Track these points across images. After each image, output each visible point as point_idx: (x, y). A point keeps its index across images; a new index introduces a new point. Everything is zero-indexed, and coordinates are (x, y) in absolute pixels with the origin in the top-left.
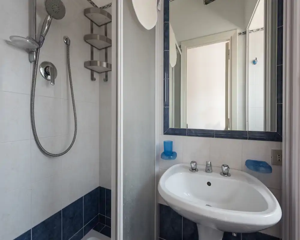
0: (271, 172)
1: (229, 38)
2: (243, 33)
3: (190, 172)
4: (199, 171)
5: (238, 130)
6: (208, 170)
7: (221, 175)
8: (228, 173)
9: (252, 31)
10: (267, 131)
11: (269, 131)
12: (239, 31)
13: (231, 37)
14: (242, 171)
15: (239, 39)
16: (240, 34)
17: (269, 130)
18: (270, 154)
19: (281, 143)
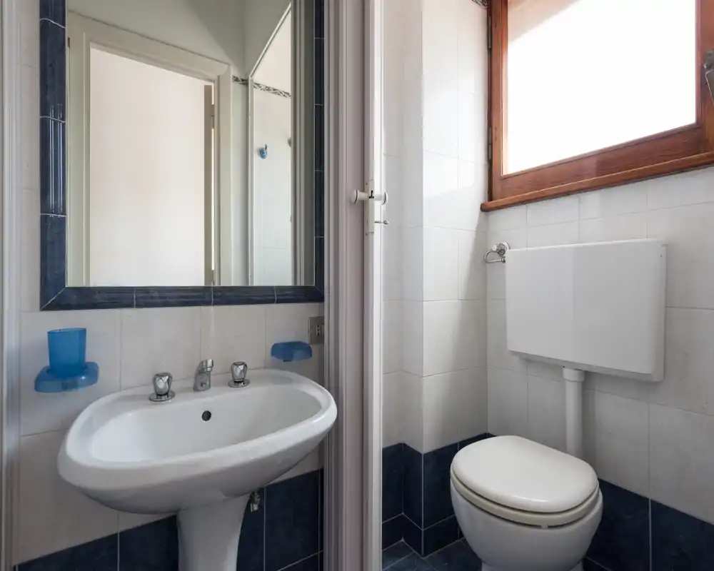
0: (311, 356)
1: (214, 77)
2: (243, 80)
3: (154, 403)
4: (176, 396)
5: (233, 284)
6: (202, 385)
7: (231, 386)
8: (243, 379)
9: (258, 85)
10: (298, 284)
11: (303, 284)
12: (234, 72)
13: (219, 77)
14: (265, 368)
15: (235, 90)
16: (236, 79)
17: (301, 283)
18: (306, 326)
19: (322, 304)
